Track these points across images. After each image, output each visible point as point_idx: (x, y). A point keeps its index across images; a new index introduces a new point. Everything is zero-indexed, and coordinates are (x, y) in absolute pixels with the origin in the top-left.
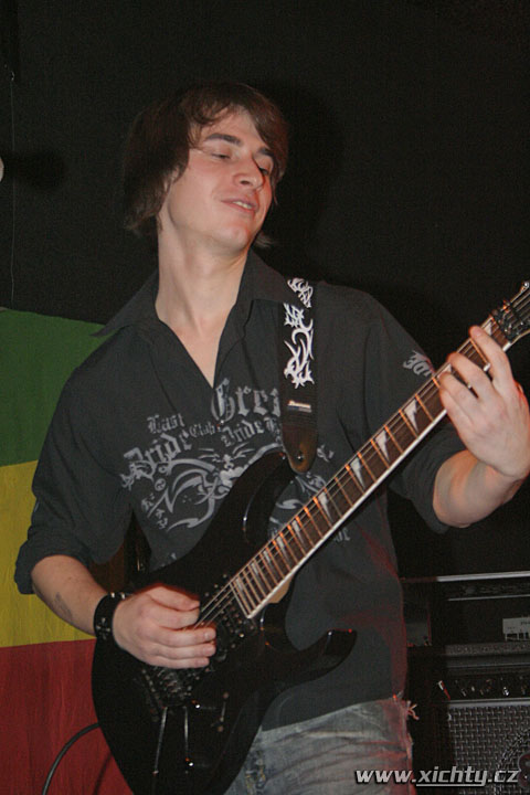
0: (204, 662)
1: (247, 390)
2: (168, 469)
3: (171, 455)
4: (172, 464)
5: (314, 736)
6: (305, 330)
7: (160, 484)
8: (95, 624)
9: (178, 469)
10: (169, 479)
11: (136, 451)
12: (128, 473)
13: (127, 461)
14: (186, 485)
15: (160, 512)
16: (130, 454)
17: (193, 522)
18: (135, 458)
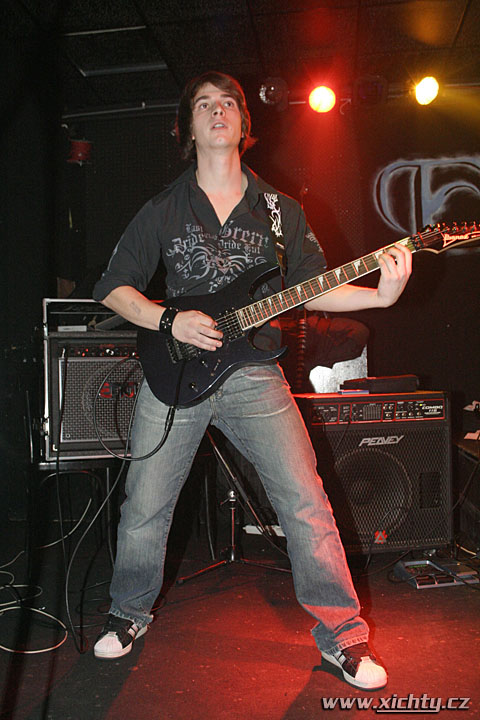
0: (214, 349)
1: (240, 230)
2: (192, 250)
3: (194, 244)
4: (193, 248)
5: (252, 378)
6: (277, 212)
7: (187, 257)
8: (162, 320)
9: (196, 251)
10: (191, 255)
11: (179, 239)
12: (173, 249)
13: (173, 244)
14: (198, 259)
15: (186, 271)
16: (175, 240)
17: (198, 277)
18: (178, 242)
